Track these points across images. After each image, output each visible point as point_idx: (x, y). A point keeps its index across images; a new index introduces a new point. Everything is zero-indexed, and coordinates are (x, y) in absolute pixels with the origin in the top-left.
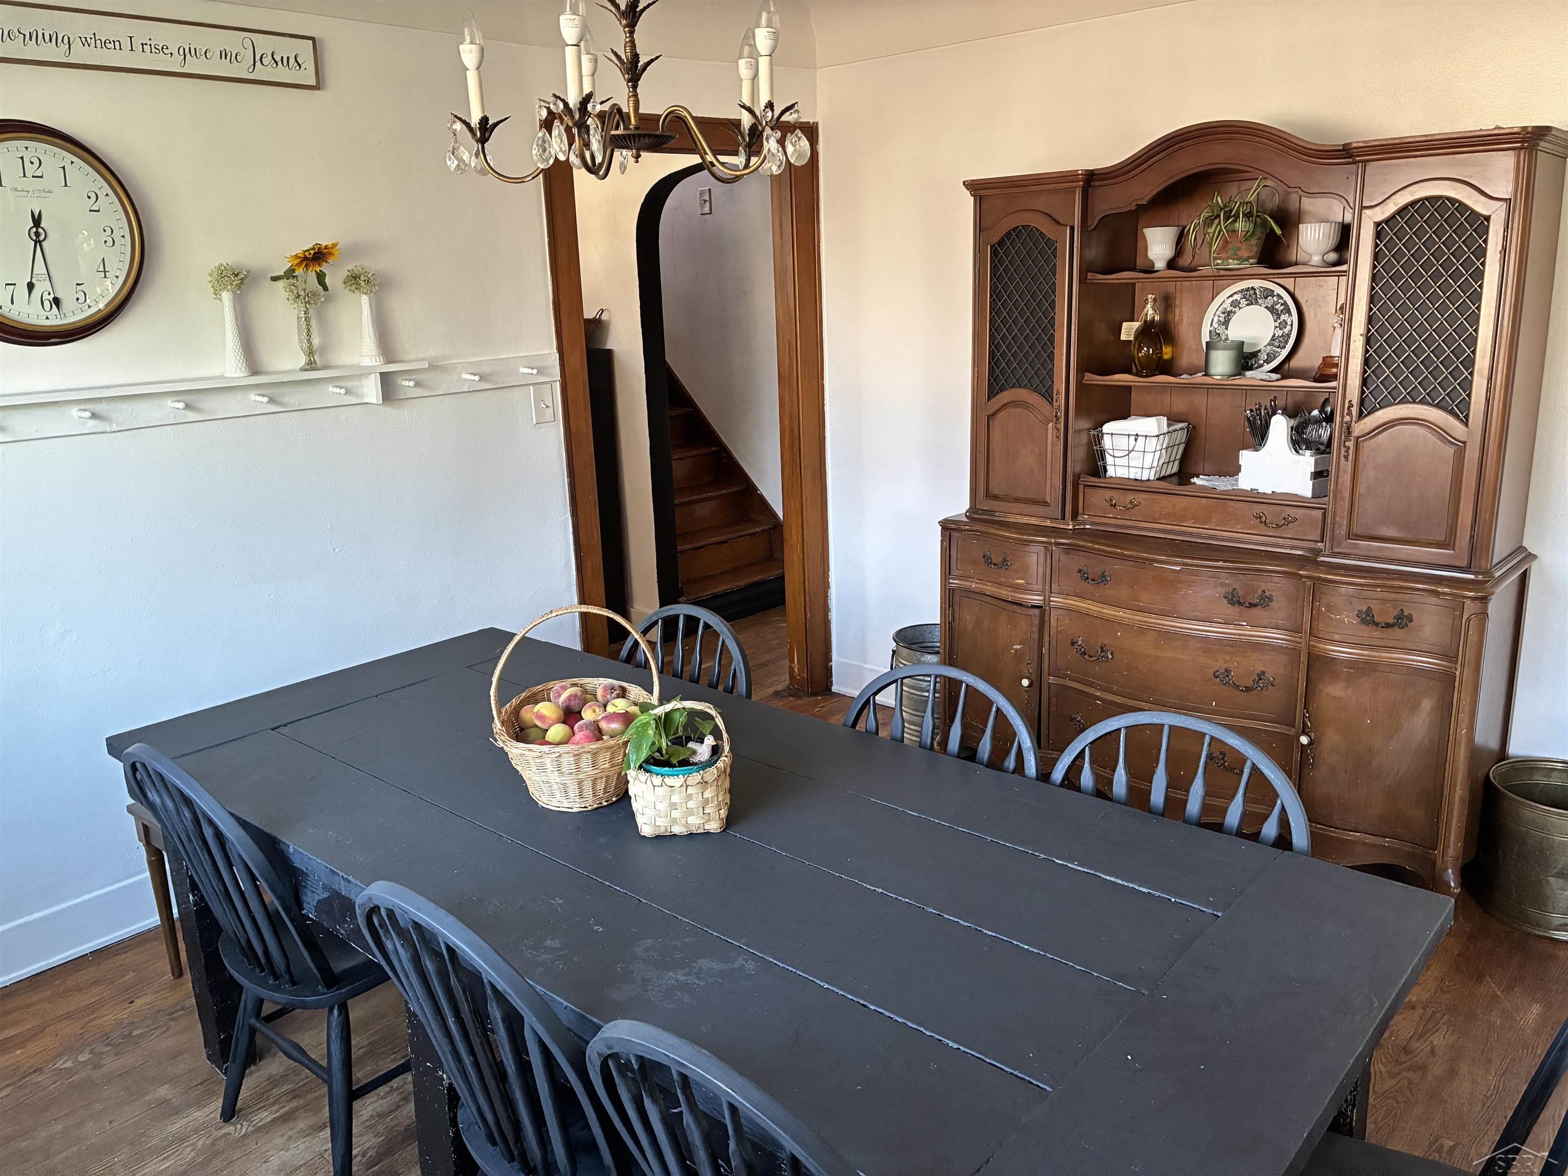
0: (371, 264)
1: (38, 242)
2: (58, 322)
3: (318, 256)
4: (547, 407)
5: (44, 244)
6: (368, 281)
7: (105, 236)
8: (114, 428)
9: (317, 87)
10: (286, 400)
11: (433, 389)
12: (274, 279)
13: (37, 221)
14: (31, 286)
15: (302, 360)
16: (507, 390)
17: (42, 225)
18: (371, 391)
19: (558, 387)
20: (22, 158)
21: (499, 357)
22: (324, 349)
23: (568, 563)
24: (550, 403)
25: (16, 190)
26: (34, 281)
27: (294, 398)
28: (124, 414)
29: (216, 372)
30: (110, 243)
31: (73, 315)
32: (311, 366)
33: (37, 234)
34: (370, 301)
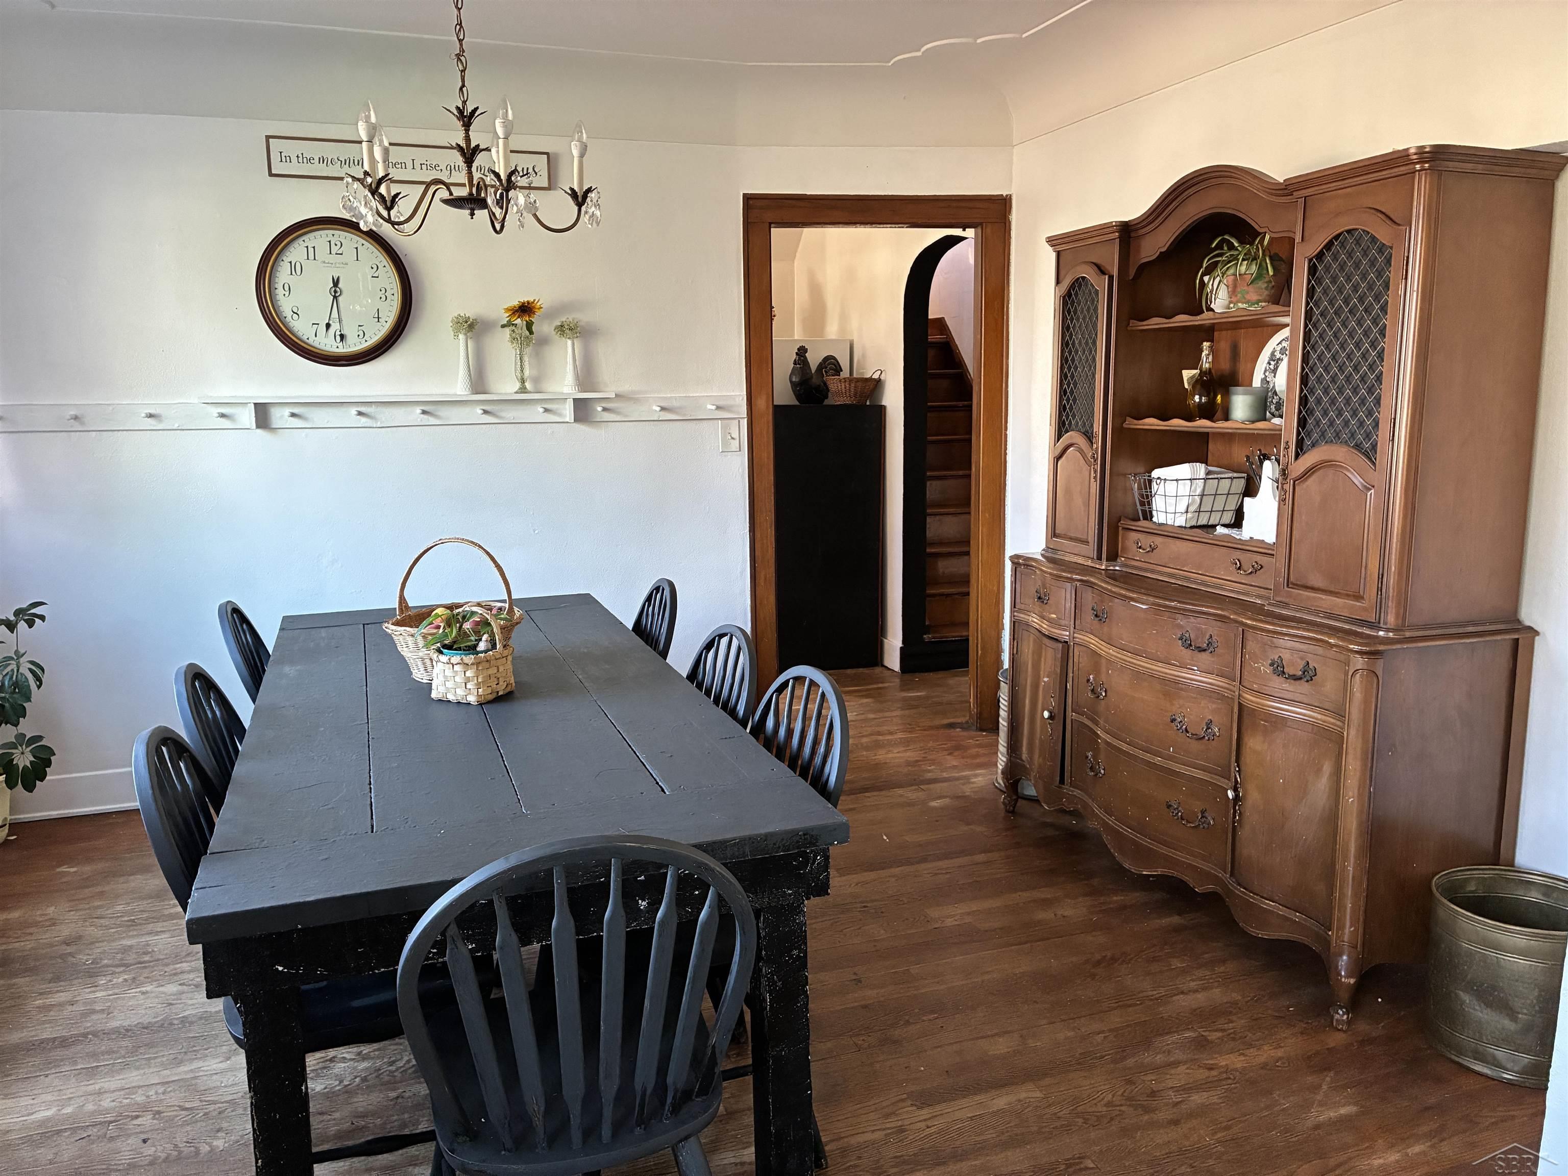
0: (583, 318)
1: (335, 297)
2: (345, 350)
3: (525, 309)
4: (733, 438)
5: (340, 299)
6: (571, 329)
7: (381, 294)
8: (379, 425)
9: (549, 188)
10: (503, 414)
11: (626, 416)
12: (503, 326)
13: (336, 283)
14: (328, 326)
15: (518, 385)
16: (697, 422)
17: (340, 286)
18: (568, 412)
19: (744, 423)
20: (330, 242)
21: (691, 395)
22: (537, 380)
23: (744, 570)
24: (736, 435)
25: (324, 262)
26: (331, 322)
27: (511, 414)
28: (387, 415)
29: (451, 392)
30: (384, 298)
31: (355, 345)
32: (523, 390)
33: (335, 292)
34: (573, 344)
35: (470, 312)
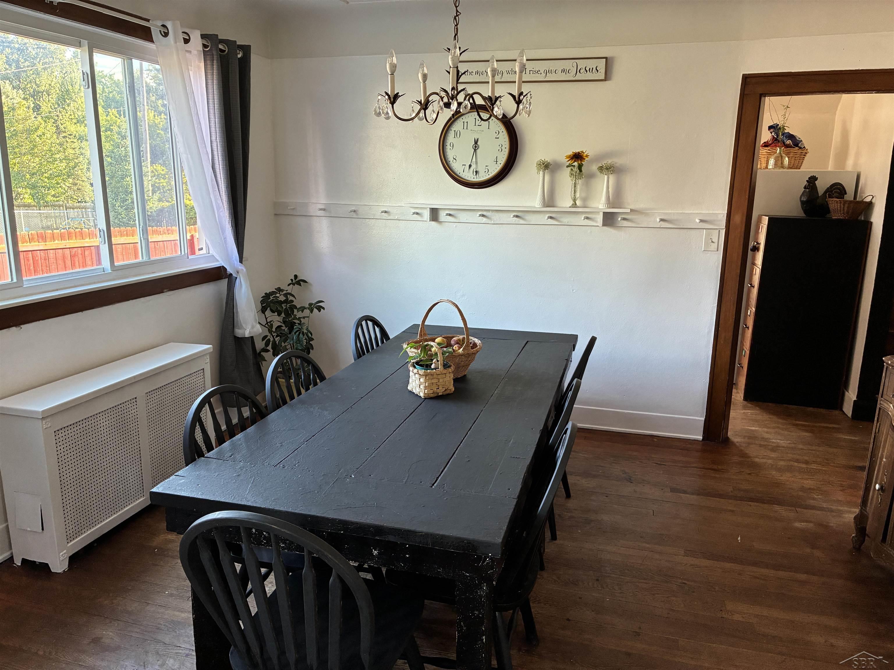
0: (618, 161)
1: (475, 150)
2: (477, 180)
3: (577, 157)
4: (712, 242)
5: (478, 151)
6: (607, 169)
7: (499, 148)
8: (492, 222)
9: (605, 80)
10: (562, 220)
11: (638, 224)
12: (567, 167)
13: (476, 142)
14: (470, 166)
15: (571, 203)
16: (688, 230)
17: (478, 143)
18: (599, 220)
19: (723, 232)
20: (475, 119)
21: (686, 212)
22: (585, 200)
24: (715, 240)
25: (472, 130)
26: (472, 164)
27: (566, 220)
28: (497, 218)
29: (532, 204)
30: (500, 150)
31: (483, 177)
32: (574, 205)
33: (476, 147)
34: (608, 178)
35: (548, 158)
